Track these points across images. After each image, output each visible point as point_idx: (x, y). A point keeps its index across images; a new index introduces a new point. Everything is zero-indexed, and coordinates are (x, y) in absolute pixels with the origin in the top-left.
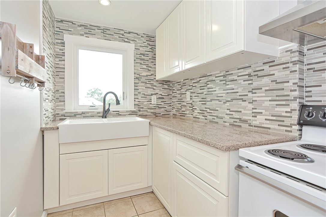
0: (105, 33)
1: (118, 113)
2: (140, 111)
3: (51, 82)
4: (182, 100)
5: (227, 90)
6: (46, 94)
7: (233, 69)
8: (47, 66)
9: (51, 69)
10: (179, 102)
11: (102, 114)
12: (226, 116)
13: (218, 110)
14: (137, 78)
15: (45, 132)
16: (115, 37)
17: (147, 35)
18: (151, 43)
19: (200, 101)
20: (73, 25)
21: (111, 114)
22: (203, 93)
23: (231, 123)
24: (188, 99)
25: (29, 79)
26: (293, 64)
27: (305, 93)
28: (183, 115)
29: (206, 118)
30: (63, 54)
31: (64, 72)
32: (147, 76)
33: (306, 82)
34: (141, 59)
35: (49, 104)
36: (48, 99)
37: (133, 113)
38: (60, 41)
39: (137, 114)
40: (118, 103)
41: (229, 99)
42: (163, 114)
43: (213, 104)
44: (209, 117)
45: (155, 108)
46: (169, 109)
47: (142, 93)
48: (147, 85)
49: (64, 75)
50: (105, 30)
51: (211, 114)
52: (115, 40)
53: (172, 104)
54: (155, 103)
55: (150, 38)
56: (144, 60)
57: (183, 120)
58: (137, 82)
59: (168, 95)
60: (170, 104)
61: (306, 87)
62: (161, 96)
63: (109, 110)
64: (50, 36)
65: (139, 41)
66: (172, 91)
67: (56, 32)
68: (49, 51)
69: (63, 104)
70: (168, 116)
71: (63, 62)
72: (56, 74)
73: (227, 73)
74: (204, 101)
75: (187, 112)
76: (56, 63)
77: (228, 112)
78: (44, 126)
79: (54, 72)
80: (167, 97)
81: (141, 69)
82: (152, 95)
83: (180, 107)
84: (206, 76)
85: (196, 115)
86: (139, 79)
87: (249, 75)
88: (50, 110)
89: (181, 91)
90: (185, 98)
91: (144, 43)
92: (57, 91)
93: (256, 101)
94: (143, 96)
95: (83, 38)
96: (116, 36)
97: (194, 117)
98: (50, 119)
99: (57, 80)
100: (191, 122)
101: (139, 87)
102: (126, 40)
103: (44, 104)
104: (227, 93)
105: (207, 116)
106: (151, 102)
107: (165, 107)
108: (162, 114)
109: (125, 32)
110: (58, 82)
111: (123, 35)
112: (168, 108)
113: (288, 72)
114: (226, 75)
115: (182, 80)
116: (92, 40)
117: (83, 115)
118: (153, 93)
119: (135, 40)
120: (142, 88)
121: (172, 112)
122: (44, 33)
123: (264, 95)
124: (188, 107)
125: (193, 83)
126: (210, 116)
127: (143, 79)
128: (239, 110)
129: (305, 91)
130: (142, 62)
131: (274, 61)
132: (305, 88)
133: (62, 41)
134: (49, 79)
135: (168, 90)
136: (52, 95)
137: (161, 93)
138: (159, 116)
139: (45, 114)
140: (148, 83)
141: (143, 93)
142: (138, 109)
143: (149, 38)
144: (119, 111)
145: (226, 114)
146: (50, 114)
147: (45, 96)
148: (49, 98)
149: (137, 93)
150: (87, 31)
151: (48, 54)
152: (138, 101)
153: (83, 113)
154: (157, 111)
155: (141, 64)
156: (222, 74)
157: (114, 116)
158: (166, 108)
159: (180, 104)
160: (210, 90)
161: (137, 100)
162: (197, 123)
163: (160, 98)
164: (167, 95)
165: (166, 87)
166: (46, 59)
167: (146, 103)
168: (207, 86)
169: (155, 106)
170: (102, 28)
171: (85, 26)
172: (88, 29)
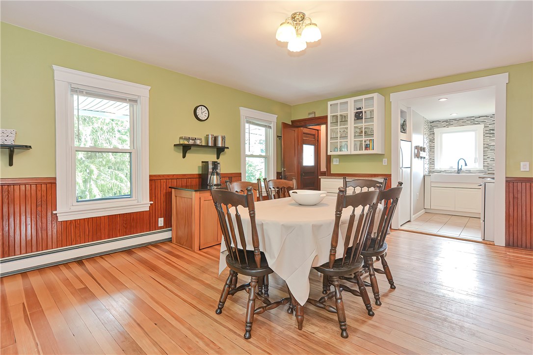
0: (460, 122)
1: (467, 171)
3: (428, 155)
11: (457, 172)
14: (486, 147)
15: (425, 177)
20: (440, 122)
21: (463, 171)
30: (434, 139)
34: (490, 134)
36: (427, 164)
37: (483, 172)
40: (466, 165)
47: (491, 158)
52: (468, 124)
56: (493, 134)
58: (486, 150)
63: (461, 169)
65: (488, 121)
67: (430, 129)
69: (434, 166)
71: (434, 143)
76: (431, 145)
78: (425, 174)
81: (491, 141)
86: (489, 148)
88: (427, 168)
91: (493, 121)
92: (431, 159)
95: (445, 128)
98: (427, 172)
99: (431, 153)
101: (489, 154)
102: (477, 123)
103: (425, 166)
109: (475, 117)
110: (431, 156)
111: (474, 120)
116: (452, 128)
119: (485, 121)
127: (492, 148)
133: (433, 132)
136: (428, 161)
139: (425, 170)
142: (487, 169)
147: (425, 162)
149: (486, 158)
151: (427, 143)
152: (487, 164)
153: (445, 171)
155: (490, 137)
157: (465, 173)
170: (458, 119)
171: (446, 121)
172: (448, 123)
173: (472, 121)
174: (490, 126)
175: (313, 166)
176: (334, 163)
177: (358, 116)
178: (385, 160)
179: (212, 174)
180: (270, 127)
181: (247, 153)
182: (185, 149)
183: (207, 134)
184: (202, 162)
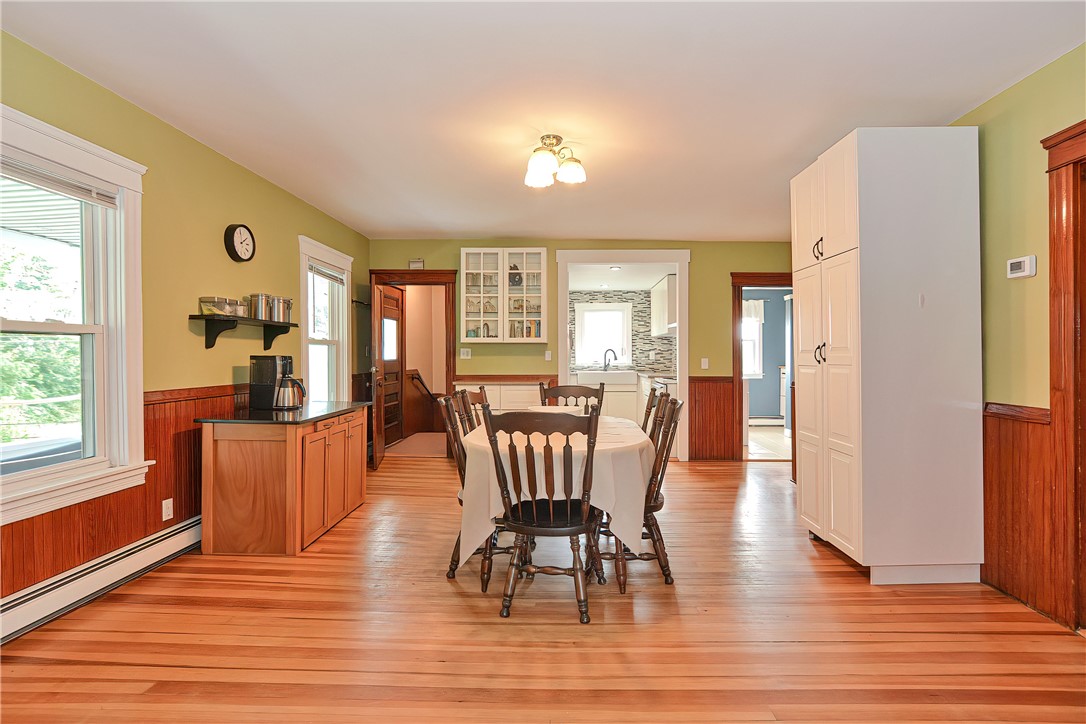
0: (606, 296)
14: (635, 335)
17: (644, 292)
18: (648, 299)
20: (581, 295)
21: (611, 368)
32: (645, 332)
34: (638, 317)
37: (631, 368)
40: (616, 358)
45: (653, 363)
47: (639, 349)
52: (615, 301)
54: (654, 359)
56: (641, 316)
58: (635, 338)
59: (668, 350)
60: (670, 360)
62: (659, 352)
63: (609, 365)
65: (637, 299)
80: (666, 352)
81: (639, 326)
82: (650, 350)
91: (641, 300)
94: (641, 352)
95: (589, 304)
96: (616, 298)
101: (637, 344)
102: (624, 300)
106: (649, 357)
108: (660, 369)
109: (623, 292)
116: (595, 305)
119: (633, 298)
120: (640, 344)
127: (641, 336)
137: (660, 348)
140: (645, 339)
142: (636, 364)
143: (646, 294)
144: (617, 366)
149: (634, 349)
152: (636, 357)
155: (638, 320)
158: (665, 363)
165: (666, 342)
167: (643, 359)
170: (603, 292)
171: (589, 293)
172: (592, 296)
173: (621, 296)
174: (639, 306)
175: (393, 361)
176: (462, 357)
177: (515, 279)
178: (548, 355)
179: (283, 384)
180: (341, 282)
181: (311, 335)
182: (213, 327)
183: (255, 292)
184: (252, 357)
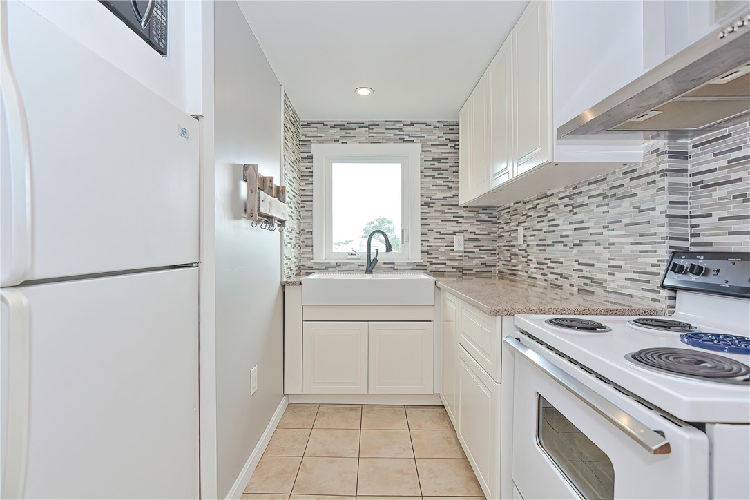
0: (371, 131)
1: (392, 265)
2: (431, 263)
3: (295, 218)
4: (512, 244)
5: (575, 223)
6: (288, 236)
7: (582, 184)
8: (289, 197)
9: (294, 200)
10: (508, 248)
11: (365, 268)
12: (573, 273)
13: (562, 263)
14: (426, 204)
15: (286, 287)
16: (388, 135)
17: (445, 124)
18: (452, 137)
19: (537, 245)
20: (325, 127)
21: (380, 267)
22: (541, 230)
23: (580, 287)
24: (520, 241)
25: (269, 219)
26: (661, 176)
27: (689, 229)
28: (514, 273)
29: (546, 278)
30: (311, 174)
31: (312, 201)
32: (445, 198)
33: (691, 208)
34: (434, 170)
35: (292, 250)
36: (290, 243)
37: (419, 267)
38: (305, 155)
39: (426, 269)
40: (389, 248)
41: (578, 242)
42: (478, 270)
43: (556, 251)
44: (549, 275)
45: (461, 258)
46: (490, 261)
47: (435, 231)
48: (446, 215)
49: (312, 206)
50: (371, 127)
51: (552, 270)
52: (388, 140)
53: (497, 252)
54: (462, 249)
55: (451, 127)
56: (439, 169)
57: (513, 283)
58: (427, 211)
59: (489, 234)
60: (493, 252)
61: (692, 217)
62: (472, 236)
63: (377, 261)
64: (293, 152)
65: (430, 137)
66: (497, 225)
67: (301, 143)
68: (290, 175)
69: (310, 250)
70: (489, 274)
71: (310, 186)
72: (301, 205)
73: (575, 191)
74: (543, 244)
75: (519, 268)
76: (302, 188)
77: (576, 266)
78: (285, 280)
79: (299, 202)
80: (486, 237)
81: (435, 188)
82: (455, 233)
83: (510, 257)
84: (545, 197)
85: (532, 273)
86: (431, 205)
87: (604, 195)
88: (293, 259)
89: (511, 224)
90: (516, 238)
91: (440, 139)
92: (302, 230)
93: (613, 244)
94: (438, 236)
95: (338, 145)
96: (390, 134)
97: (529, 277)
98: (292, 272)
99: (304, 214)
100: (525, 287)
101: (431, 221)
102: (407, 138)
103: (285, 250)
104: (575, 229)
105: (546, 275)
106: (453, 246)
107: (482, 256)
108: (475, 270)
109: (405, 123)
110: (304, 218)
112: (487, 258)
113: (654, 191)
114: (574, 194)
115: (512, 204)
116: (352, 147)
117: (338, 268)
118: (457, 230)
119: (423, 135)
120: (435, 222)
121: (497, 268)
122: (286, 153)
123: (623, 232)
124: (520, 257)
125: (528, 209)
126: (551, 273)
127: (438, 206)
128: (591, 262)
129: (689, 224)
130: (435, 174)
131: (636, 170)
132: (689, 219)
133: (309, 155)
134: (292, 215)
135: (490, 225)
136: (296, 237)
137: (473, 230)
138: (470, 274)
139: (287, 264)
140: (446, 211)
141: (438, 231)
142: (429, 260)
143: (448, 128)
144: (394, 263)
145: (574, 270)
146: (293, 265)
147: (287, 239)
148: (292, 241)
149: (425, 231)
150: (343, 133)
151: (290, 180)
152: (428, 246)
153: (338, 265)
154: (466, 264)
155: (433, 177)
156: (567, 194)
157: (386, 271)
158: (483, 258)
159: (509, 250)
160: (552, 223)
161: (425, 244)
162: (534, 288)
163: (470, 240)
164: (486, 233)
165: (484, 217)
166: (288, 188)
167: (442, 249)
168: (546, 216)
169: (461, 254)
170: (366, 124)
171: (340, 125)
172: (345, 131)
